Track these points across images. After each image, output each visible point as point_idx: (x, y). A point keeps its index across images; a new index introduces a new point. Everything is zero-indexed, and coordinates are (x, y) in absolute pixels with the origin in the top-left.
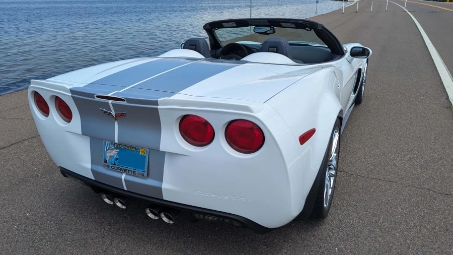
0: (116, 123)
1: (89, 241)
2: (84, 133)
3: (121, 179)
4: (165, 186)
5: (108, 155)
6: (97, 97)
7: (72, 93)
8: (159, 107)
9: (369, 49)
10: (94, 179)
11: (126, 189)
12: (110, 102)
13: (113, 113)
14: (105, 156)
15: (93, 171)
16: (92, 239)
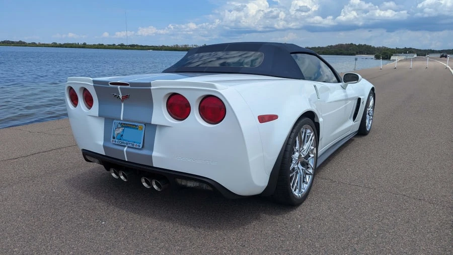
0: (123, 104)
1: (97, 207)
2: (100, 116)
3: (123, 151)
4: (155, 154)
5: (116, 132)
6: (111, 84)
7: (94, 83)
8: (152, 88)
9: (359, 75)
10: (104, 154)
11: (127, 160)
12: (119, 87)
13: (121, 96)
14: (114, 133)
15: (105, 147)
16: (99, 206)
